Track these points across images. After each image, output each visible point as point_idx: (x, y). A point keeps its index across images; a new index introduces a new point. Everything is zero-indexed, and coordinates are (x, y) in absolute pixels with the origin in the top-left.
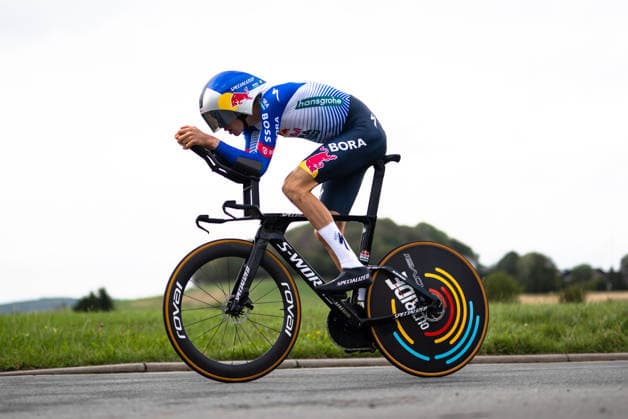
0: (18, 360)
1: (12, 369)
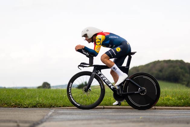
0: (62, 104)
1: (60, 107)
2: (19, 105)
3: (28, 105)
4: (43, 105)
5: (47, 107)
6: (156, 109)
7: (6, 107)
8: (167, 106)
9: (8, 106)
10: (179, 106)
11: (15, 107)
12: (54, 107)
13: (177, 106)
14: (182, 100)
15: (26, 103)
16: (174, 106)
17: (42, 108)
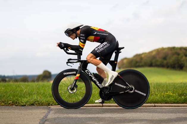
2: (17, 103)
3: (25, 103)
4: (40, 103)
5: (45, 105)
6: (156, 107)
7: (3, 105)
8: (167, 104)
9: (5, 104)
10: (178, 104)
11: (13, 105)
12: (52, 105)
13: (178, 103)
14: (183, 97)
15: (23, 101)
16: (174, 103)
17: (40, 106)
